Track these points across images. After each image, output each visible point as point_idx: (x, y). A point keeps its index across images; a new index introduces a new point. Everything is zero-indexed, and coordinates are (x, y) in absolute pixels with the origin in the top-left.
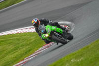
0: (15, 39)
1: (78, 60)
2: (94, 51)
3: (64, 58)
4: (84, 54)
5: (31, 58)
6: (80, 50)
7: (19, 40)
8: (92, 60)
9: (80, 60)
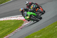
0: (2, 24)
1: (39, 37)
2: (48, 31)
3: (30, 35)
4: (42, 33)
5: (11, 35)
6: (40, 30)
7: (4, 24)
8: (47, 37)
9: (40, 36)
